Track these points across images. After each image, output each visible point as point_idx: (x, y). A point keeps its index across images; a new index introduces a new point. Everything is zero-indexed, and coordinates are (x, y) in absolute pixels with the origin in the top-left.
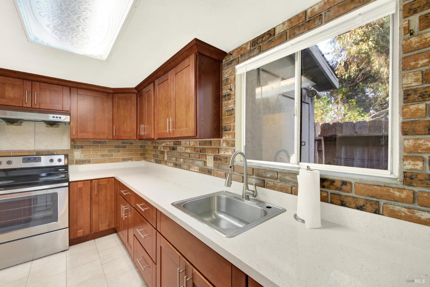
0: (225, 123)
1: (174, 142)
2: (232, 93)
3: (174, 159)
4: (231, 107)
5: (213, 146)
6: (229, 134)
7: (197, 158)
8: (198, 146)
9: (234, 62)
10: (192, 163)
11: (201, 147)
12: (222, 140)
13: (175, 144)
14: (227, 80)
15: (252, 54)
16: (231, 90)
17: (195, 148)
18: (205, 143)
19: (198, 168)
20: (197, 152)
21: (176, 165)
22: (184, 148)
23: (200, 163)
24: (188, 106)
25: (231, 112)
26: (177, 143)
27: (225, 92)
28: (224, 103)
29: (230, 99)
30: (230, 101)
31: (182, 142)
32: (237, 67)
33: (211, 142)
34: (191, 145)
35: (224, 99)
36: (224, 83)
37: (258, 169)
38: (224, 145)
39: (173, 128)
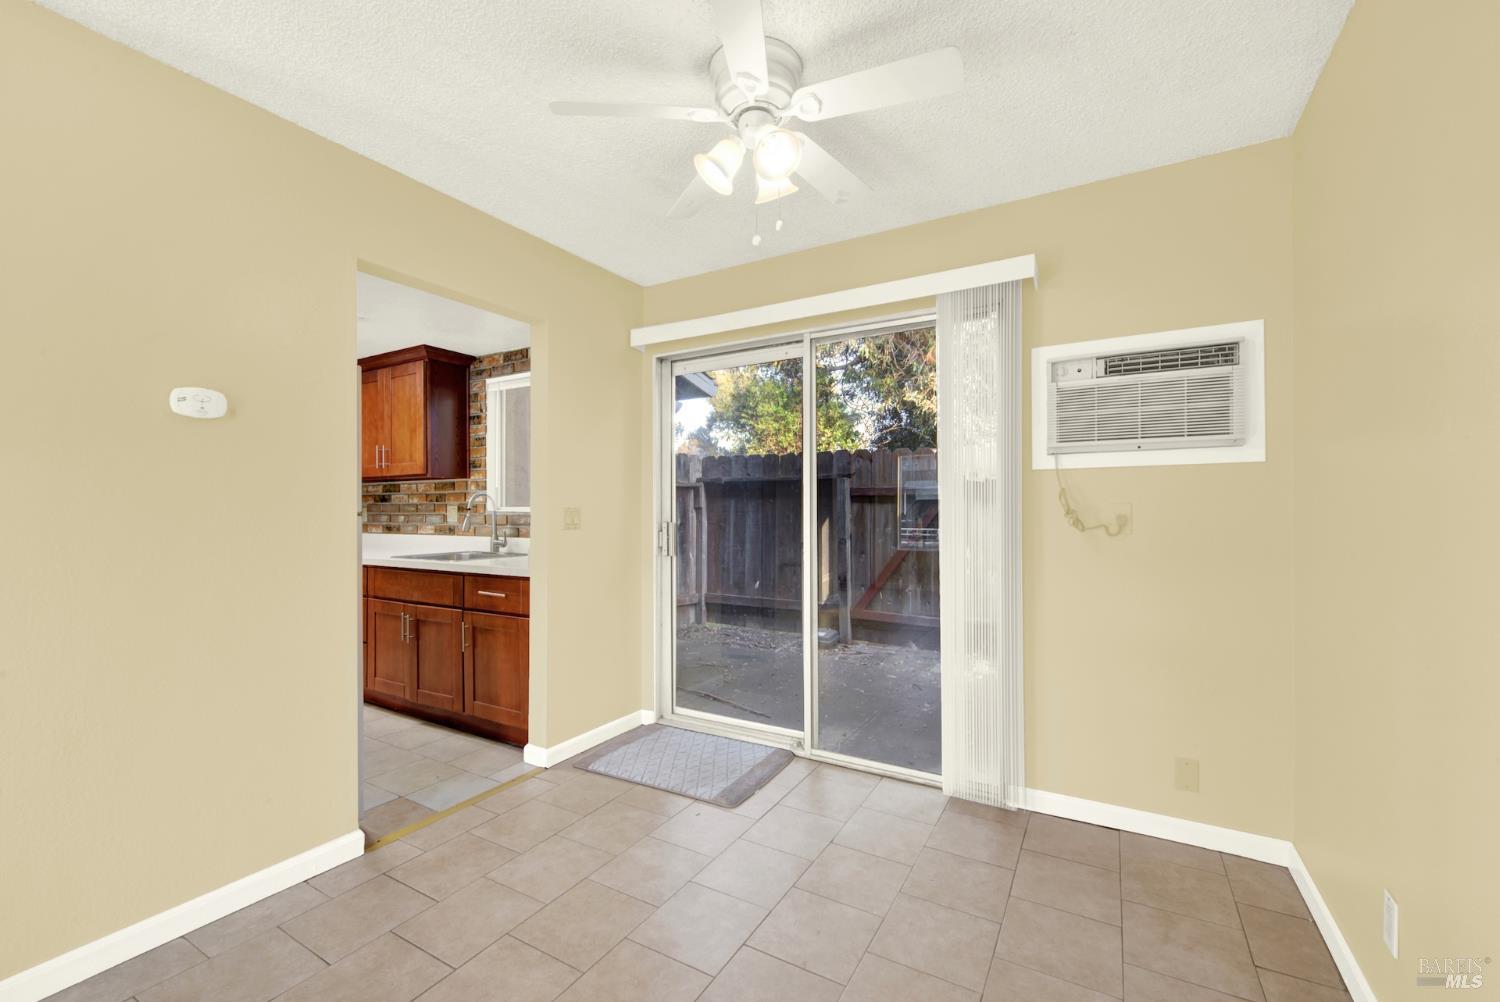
0: (474, 456)
1: (385, 486)
2: (483, 415)
3: (384, 518)
4: (481, 434)
5: (457, 491)
6: (478, 472)
7: (430, 511)
8: (433, 492)
9: (485, 374)
10: (421, 521)
11: (437, 492)
12: (469, 481)
13: (386, 489)
14: (476, 395)
15: (505, 371)
16: (481, 411)
17: (427, 496)
18: (444, 486)
19: (433, 527)
20: (431, 501)
21: (389, 529)
22: (406, 497)
23: (436, 519)
24: (413, 431)
25: (482, 441)
26: (392, 489)
27: (473, 412)
28: (473, 427)
29: (480, 423)
30: (480, 426)
31: (402, 486)
32: (489, 381)
33: (453, 484)
34: (420, 491)
35: (472, 422)
36: (472, 398)
37: (512, 516)
38: (473, 488)
39: (387, 460)
